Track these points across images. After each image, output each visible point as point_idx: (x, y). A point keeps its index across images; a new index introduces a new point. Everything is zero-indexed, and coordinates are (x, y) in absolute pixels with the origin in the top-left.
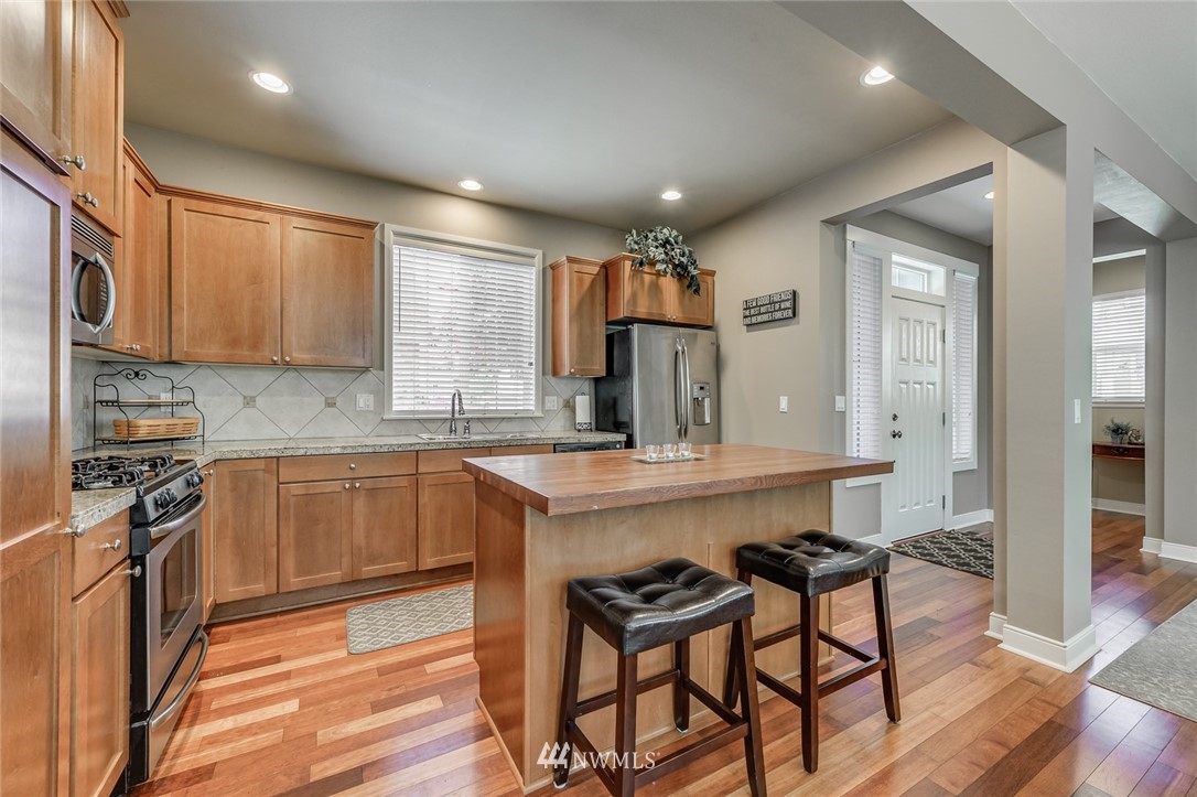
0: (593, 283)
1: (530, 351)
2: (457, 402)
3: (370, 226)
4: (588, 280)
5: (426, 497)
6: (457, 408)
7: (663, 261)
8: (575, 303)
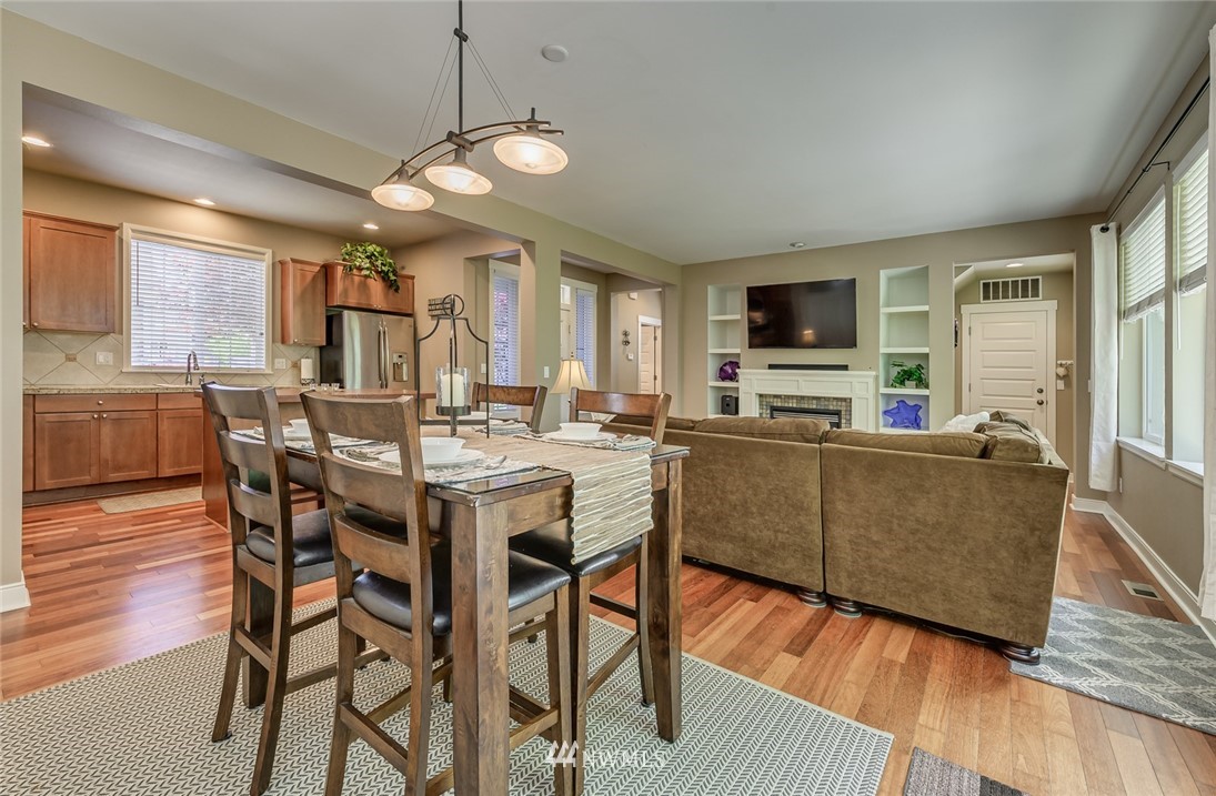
0: (314, 278)
1: (262, 323)
2: (192, 361)
3: (112, 229)
4: (309, 277)
5: (165, 426)
6: (192, 365)
7: (367, 269)
8: (299, 291)
